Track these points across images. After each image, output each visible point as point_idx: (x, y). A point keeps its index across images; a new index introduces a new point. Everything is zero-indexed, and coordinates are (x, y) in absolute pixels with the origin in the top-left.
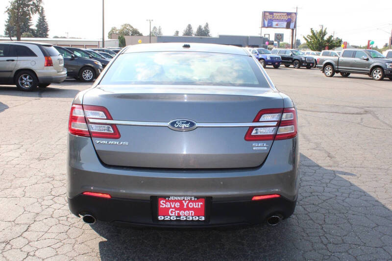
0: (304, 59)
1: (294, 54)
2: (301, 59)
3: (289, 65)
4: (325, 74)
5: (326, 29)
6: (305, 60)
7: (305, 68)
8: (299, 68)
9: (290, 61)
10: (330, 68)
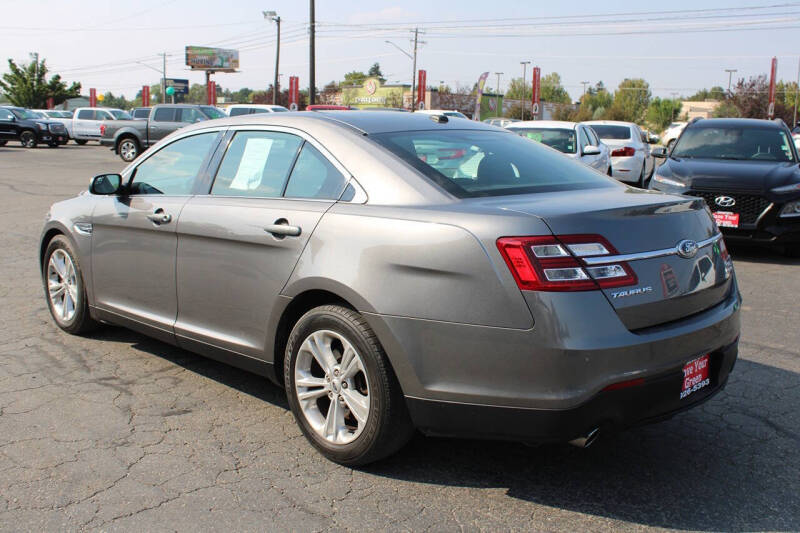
0: (44, 128)
1: (19, 118)
2: (38, 126)
3: (6, 142)
4: (123, 158)
5: (43, 62)
6: (48, 131)
7: (46, 145)
8: (34, 147)
9: (12, 133)
10: (131, 144)
